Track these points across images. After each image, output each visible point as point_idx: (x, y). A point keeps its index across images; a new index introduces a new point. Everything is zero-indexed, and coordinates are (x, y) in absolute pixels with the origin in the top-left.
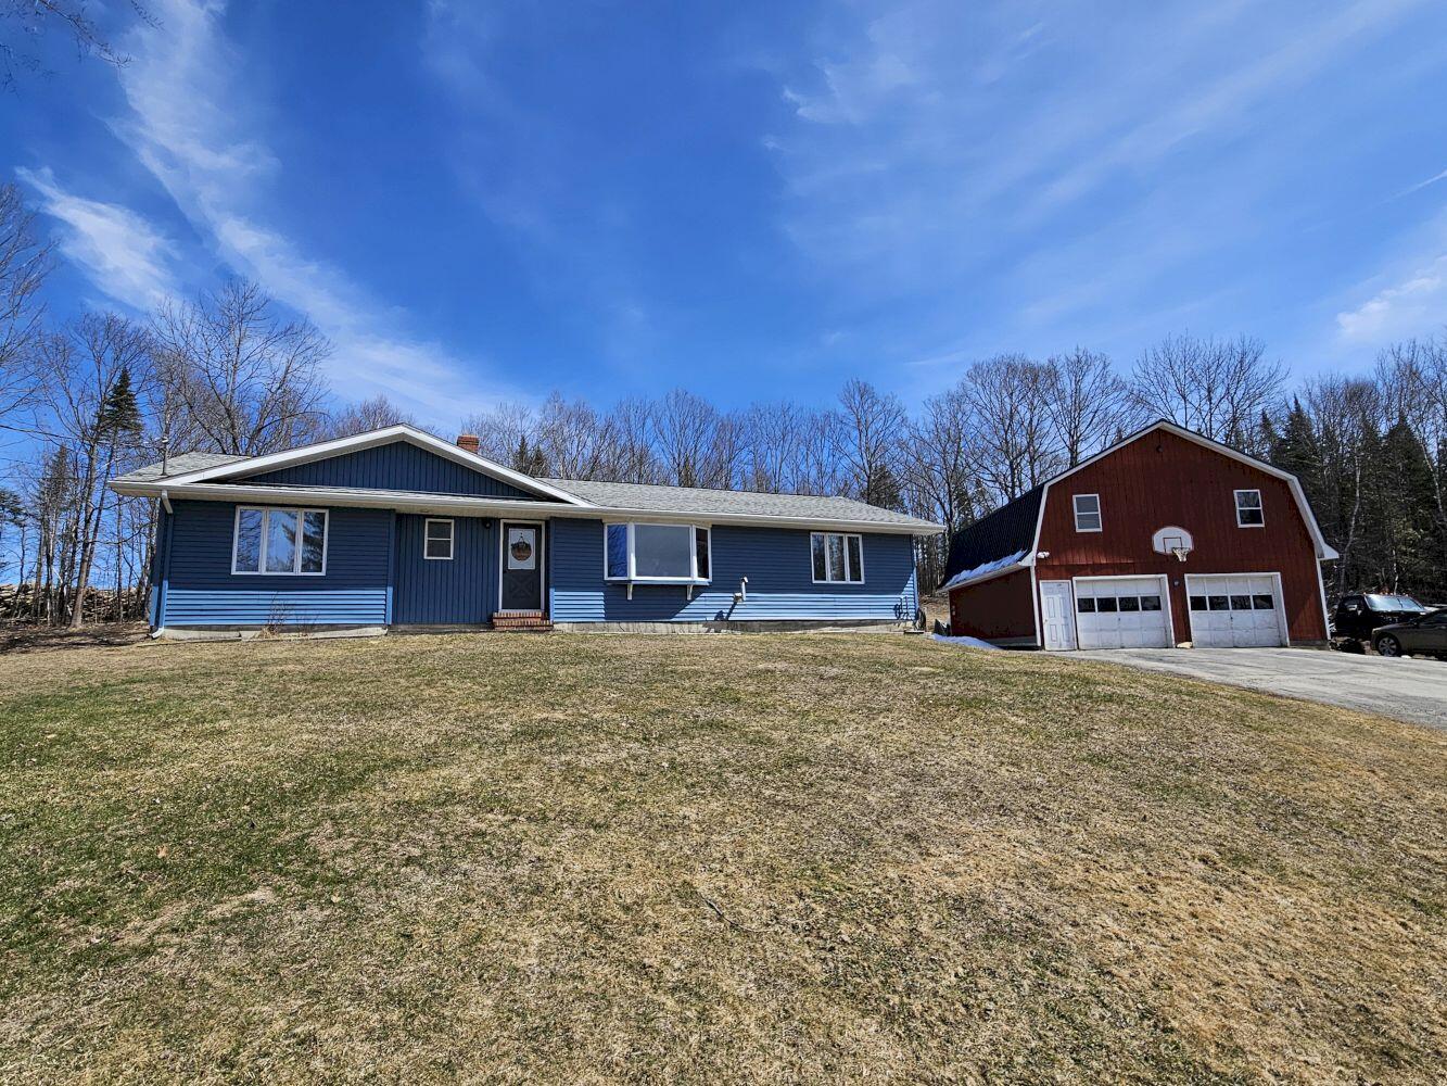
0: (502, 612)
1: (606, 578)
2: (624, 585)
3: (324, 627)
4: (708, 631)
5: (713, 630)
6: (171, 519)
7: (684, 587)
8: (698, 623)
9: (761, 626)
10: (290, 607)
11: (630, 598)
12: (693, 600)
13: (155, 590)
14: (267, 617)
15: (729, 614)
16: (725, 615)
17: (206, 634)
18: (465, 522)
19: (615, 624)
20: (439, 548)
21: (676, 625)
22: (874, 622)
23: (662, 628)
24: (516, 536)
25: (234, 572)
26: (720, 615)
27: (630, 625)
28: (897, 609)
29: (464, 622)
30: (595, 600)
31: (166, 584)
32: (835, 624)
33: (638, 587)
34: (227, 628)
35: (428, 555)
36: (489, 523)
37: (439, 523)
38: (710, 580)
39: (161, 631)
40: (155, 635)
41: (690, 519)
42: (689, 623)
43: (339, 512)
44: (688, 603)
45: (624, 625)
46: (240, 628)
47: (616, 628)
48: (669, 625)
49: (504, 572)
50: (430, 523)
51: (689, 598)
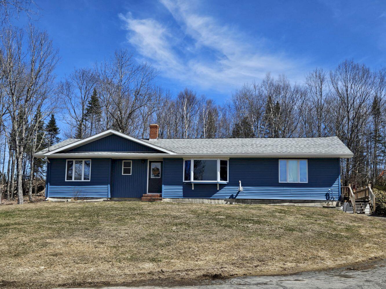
0: (148, 194)
1: (184, 181)
2: (190, 184)
3: (90, 198)
4: (226, 203)
5: (229, 203)
6: (50, 165)
7: (215, 185)
8: (222, 199)
9: (252, 201)
10: (79, 192)
11: (193, 189)
12: (219, 190)
13: (46, 185)
14: (74, 195)
15: (236, 196)
16: (234, 196)
17: (59, 200)
18: (136, 161)
19: (187, 199)
20: (127, 171)
21: (212, 200)
22: (312, 201)
23: (206, 201)
24: (154, 165)
25: (66, 180)
26: (232, 197)
27: (193, 200)
28: (327, 195)
29: (135, 197)
30: (179, 190)
31: (49, 184)
32: (291, 201)
33: (196, 185)
34: (64, 198)
35: (124, 173)
36: (144, 161)
37: (127, 162)
38: (228, 181)
39: (48, 198)
40: (46, 200)
41: (217, 156)
42: (218, 199)
43: (95, 160)
44: (218, 191)
45: (190, 200)
46: (68, 198)
47: (187, 200)
48: (209, 200)
49: (149, 179)
50: (124, 162)
51: (218, 189)
